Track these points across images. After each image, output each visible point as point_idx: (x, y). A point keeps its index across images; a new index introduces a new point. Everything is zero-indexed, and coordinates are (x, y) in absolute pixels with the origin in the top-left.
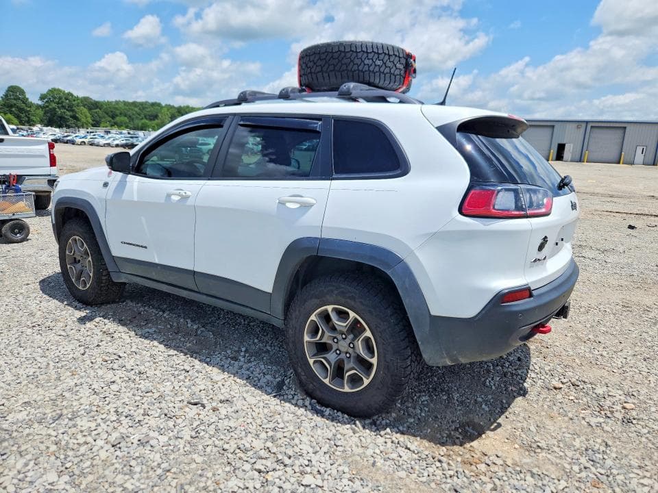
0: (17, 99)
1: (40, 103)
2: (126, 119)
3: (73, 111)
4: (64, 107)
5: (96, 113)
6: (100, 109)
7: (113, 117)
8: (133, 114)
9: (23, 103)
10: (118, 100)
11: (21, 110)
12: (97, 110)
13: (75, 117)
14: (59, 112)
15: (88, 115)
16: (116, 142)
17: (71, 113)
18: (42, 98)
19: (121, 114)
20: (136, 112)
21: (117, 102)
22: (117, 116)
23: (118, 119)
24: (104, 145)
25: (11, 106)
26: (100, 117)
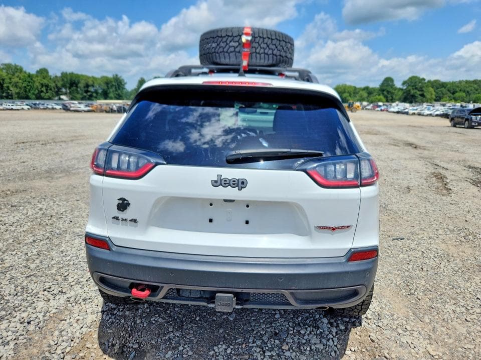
0: (388, 85)
1: (401, 87)
2: (464, 94)
3: (422, 91)
4: (416, 88)
5: (441, 91)
6: (445, 88)
7: (453, 93)
8: (471, 90)
9: (392, 87)
10: (461, 80)
11: (388, 92)
12: (442, 89)
13: (422, 95)
14: (412, 92)
15: (434, 93)
16: (438, 113)
17: (421, 93)
18: (404, 83)
19: (460, 90)
20: (475, 88)
21: (460, 82)
22: (457, 92)
23: (457, 95)
24: (427, 115)
25: (384, 91)
26: (443, 94)
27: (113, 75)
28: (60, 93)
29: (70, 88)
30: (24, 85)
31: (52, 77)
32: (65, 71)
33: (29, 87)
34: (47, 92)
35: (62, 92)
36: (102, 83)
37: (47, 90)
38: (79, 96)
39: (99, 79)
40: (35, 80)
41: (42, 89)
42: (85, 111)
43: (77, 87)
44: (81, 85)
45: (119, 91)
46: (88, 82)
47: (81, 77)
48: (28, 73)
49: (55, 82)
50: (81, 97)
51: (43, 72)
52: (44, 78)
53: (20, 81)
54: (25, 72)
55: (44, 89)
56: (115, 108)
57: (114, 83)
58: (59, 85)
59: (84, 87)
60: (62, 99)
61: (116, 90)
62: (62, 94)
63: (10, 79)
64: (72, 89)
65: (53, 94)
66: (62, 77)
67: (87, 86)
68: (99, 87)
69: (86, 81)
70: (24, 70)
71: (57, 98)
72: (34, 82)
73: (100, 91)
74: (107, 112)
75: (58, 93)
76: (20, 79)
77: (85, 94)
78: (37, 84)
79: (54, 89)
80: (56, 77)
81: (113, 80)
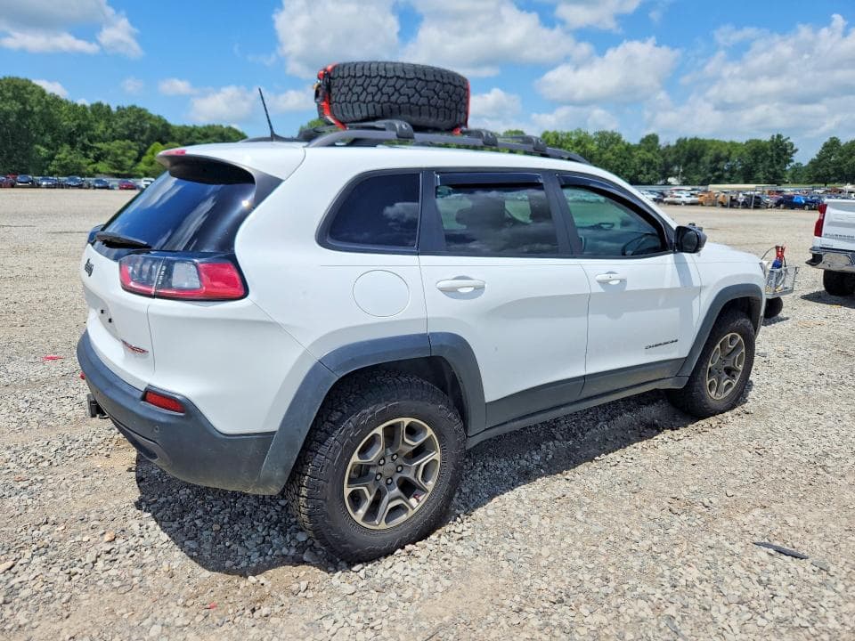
27: (773, 137)
28: (668, 173)
29: (685, 165)
30: (618, 163)
31: (661, 148)
32: (683, 137)
33: (623, 167)
34: (648, 174)
35: (672, 171)
36: (745, 153)
37: (648, 169)
38: (697, 178)
39: (740, 145)
40: (635, 154)
41: (642, 169)
42: (686, 204)
43: (698, 162)
44: (707, 159)
45: (777, 168)
46: (721, 152)
47: (710, 145)
48: (626, 144)
49: (663, 156)
50: (702, 179)
51: (651, 141)
52: (648, 151)
53: (614, 157)
54: (623, 143)
55: (644, 169)
56: (741, 198)
57: (770, 153)
58: (670, 160)
59: (711, 162)
60: (670, 184)
61: (772, 166)
62: (671, 176)
63: (601, 154)
64: (689, 166)
65: (656, 175)
66: (676, 146)
67: (718, 159)
68: (739, 160)
69: (717, 152)
70: (623, 139)
71: (661, 182)
72: (633, 156)
73: (739, 168)
74: (723, 205)
75: (666, 173)
76: (613, 155)
77: (710, 175)
78: (636, 161)
79: (660, 168)
80: (668, 146)
81: (768, 146)
